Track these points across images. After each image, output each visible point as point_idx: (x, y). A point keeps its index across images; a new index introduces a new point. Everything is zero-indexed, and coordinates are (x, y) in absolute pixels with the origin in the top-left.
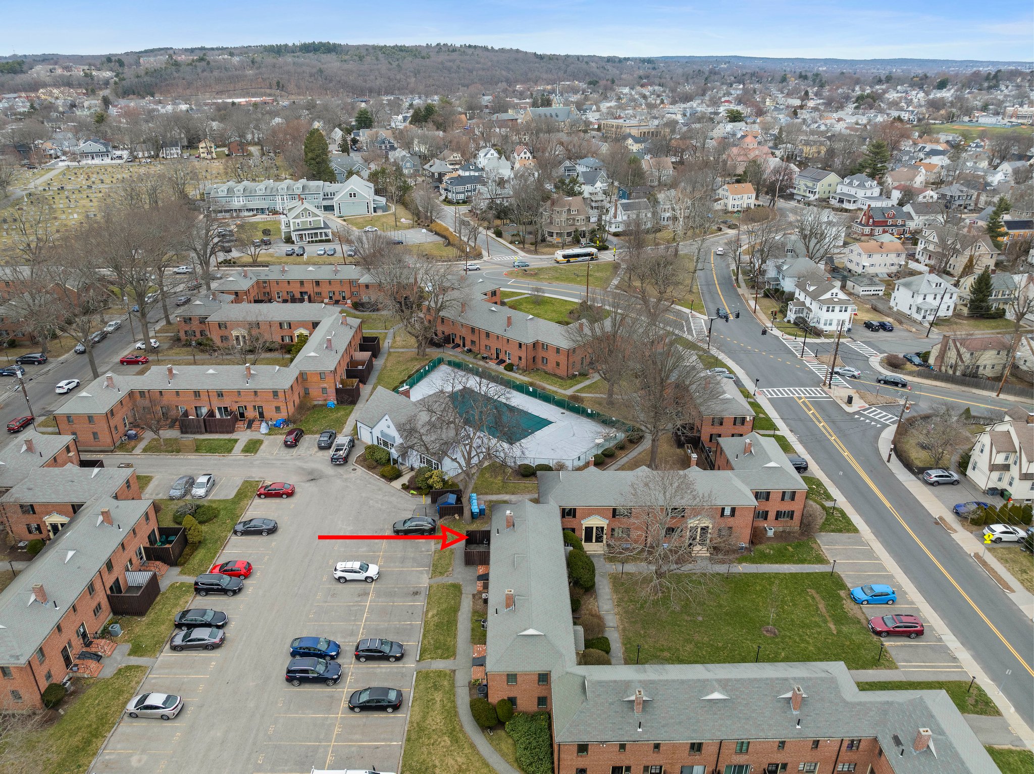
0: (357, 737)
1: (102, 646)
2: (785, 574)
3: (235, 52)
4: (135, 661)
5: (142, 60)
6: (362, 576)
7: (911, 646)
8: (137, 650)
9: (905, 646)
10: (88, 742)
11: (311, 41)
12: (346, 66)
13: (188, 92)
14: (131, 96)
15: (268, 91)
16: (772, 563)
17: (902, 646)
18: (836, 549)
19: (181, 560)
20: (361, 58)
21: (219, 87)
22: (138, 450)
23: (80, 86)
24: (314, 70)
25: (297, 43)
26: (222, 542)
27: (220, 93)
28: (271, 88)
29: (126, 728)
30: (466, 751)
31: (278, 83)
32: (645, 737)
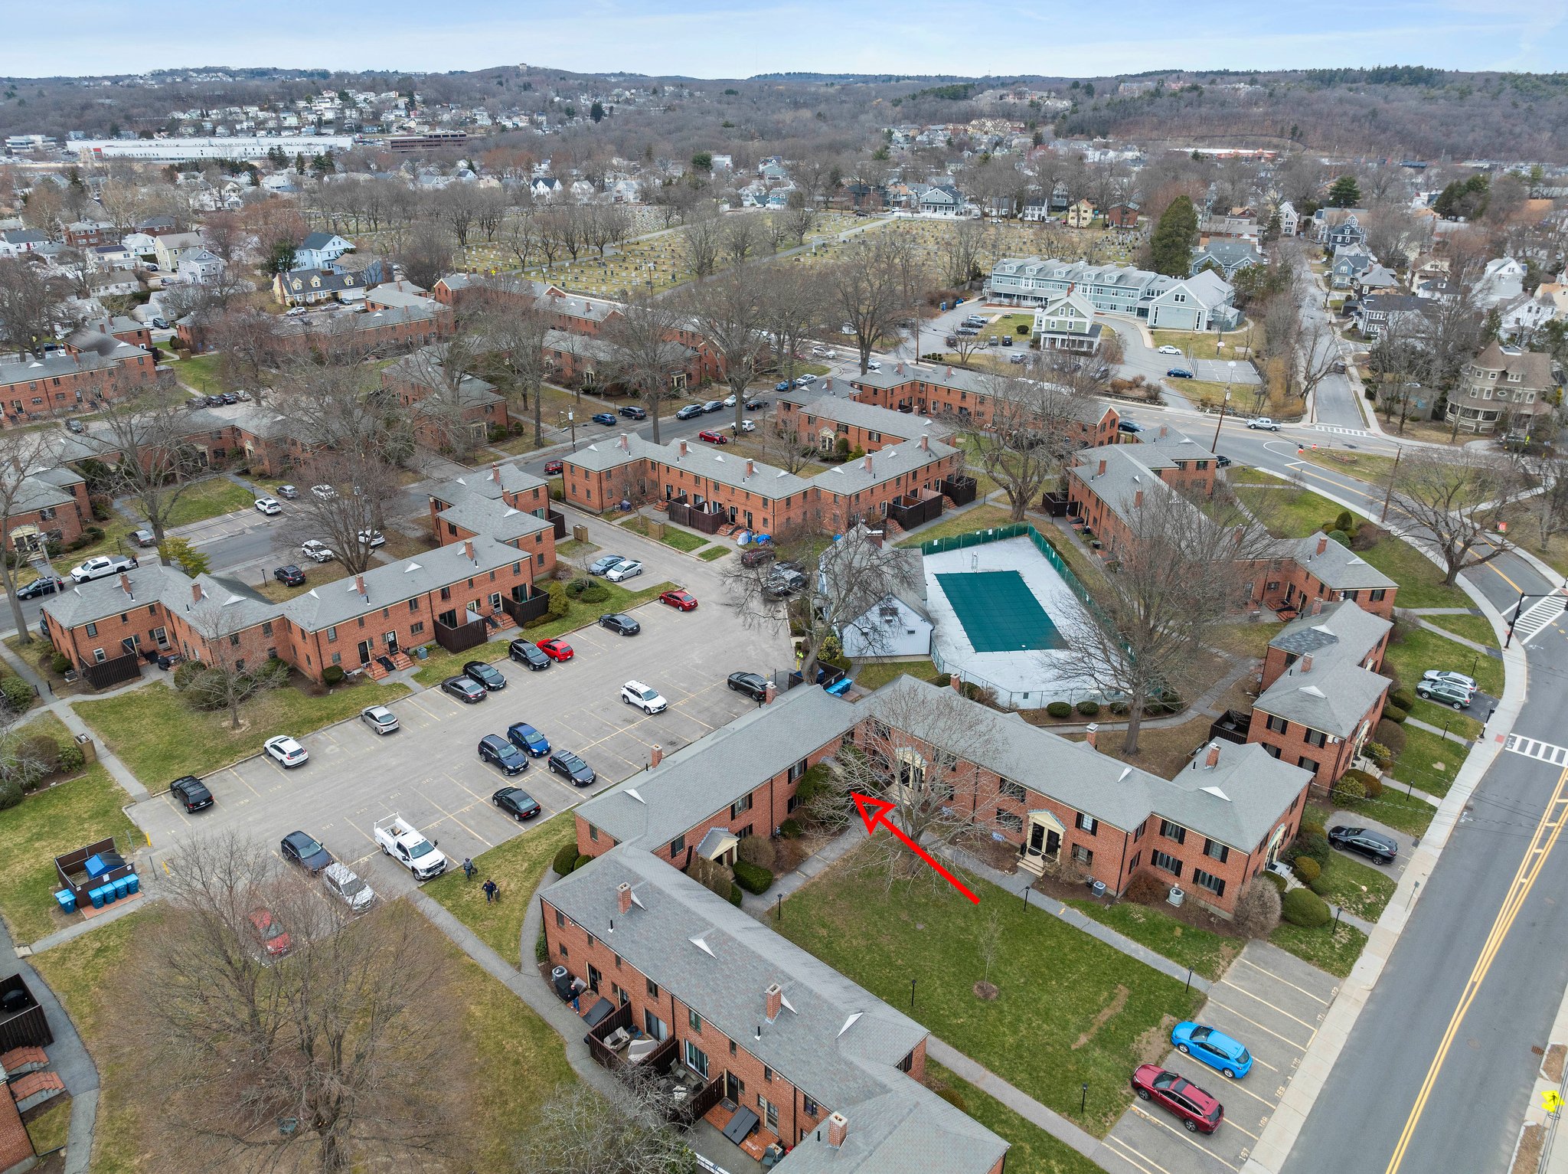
0: (473, 823)
1: (401, 659)
2: (1117, 952)
3: (1260, 78)
4: (412, 684)
5: (1121, 88)
6: (642, 703)
7: (1171, 1135)
8: (418, 677)
9: (1162, 1130)
10: (320, 719)
11: (1390, 65)
12: (1428, 108)
13: (1155, 134)
14: (1077, 136)
15: (1275, 140)
16: (1121, 932)
17: (1156, 1126)
18: (1257, 972)
19: (529, 623)
20: (1464, 94)
21: (1202, 130)
22: (616, 522)
23: (1021, 118)
24: (1365, 111)
25: (1369, 67)
26: (581, 625)
27: (1200, 139)
28: (1281, 137)
29: (354, 726)
30: (527, 884)
31: (1295, 129)
32: (609, 941)
